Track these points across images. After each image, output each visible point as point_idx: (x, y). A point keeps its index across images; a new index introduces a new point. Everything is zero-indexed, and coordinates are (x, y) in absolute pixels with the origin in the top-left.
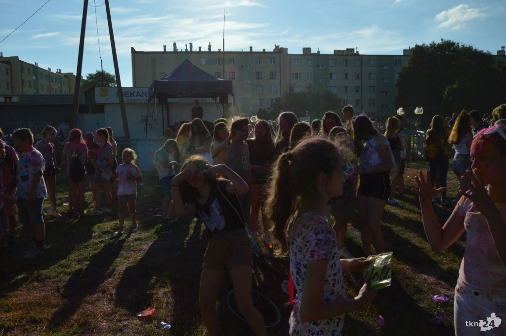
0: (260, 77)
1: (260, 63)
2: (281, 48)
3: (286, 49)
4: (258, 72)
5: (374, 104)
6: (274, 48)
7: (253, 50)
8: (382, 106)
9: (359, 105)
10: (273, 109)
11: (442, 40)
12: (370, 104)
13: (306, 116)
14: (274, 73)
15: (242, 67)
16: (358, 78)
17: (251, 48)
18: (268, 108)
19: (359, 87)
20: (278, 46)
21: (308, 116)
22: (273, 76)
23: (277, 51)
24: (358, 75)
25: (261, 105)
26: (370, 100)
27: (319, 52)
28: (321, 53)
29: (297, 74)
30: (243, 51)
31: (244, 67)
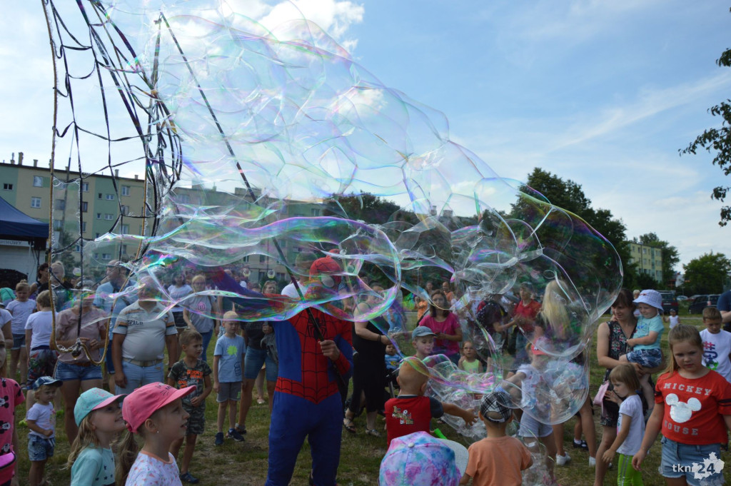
1: (128, 194)
4: (125, 206)
7: (120, 176)
11: (361, 191)
15: (100, 196)
17: (117, 171)
27: (215, 188)
28: (218, 190)
31: (104, 196)
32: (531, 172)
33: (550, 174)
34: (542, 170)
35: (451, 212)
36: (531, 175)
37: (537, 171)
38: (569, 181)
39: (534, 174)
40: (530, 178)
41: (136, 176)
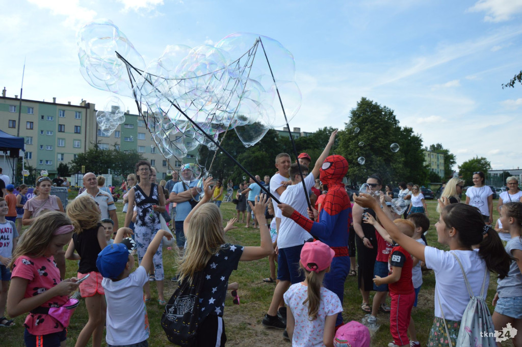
0: (63, 130)
1: (63, 116)
2: (89, 104)
3: (94, 105)
4: (61, 125)
6: (81, 102)
7: (57, 102)
9: (166, 165)
10: (75, 164)
12: (176, 165)
14: (79, 128)
15: (43, 117)
17: (54, 99)
18: (69, 163)
20: (85, 101)
21: (111, 174)
22: (77, 130)
23: (83, 105)
25: (62, 159)
26: (176, 161)
27: (128, 111)
28: (130, 113)
30: (45, 101)
31: (45, 118)
32: (359, 100)
33: (372, 102)
34: (367, 99)
35: (299, 129)
36: (359, 102)
37: (364, 99)
38: (385, 107)
39: (361, 102)
40: (359, 104)
41: (69, 102)
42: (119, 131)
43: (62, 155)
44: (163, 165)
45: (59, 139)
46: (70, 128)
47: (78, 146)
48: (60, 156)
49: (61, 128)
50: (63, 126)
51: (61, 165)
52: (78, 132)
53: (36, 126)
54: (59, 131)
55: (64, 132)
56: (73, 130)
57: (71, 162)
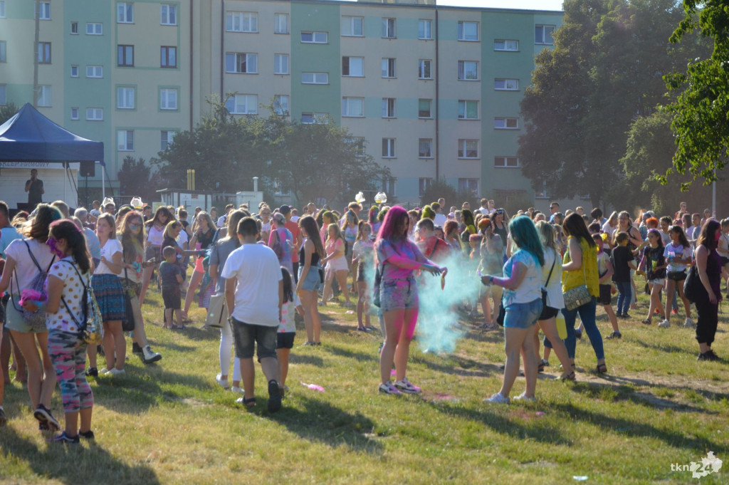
0: (129, 61)
1: (130, 18)
4: (124, 47)
5: (473, 153)
8: (499, 161)
9: (428, 154)
10: (167, 163)
12: (461, 154)
13: (251, 189)
14: (172, 52)
15: (75, 27)
16: (427, 74)
18: (153, 160)
19: (429, 101)
22: (168, 59)
24: (428, 63)
25: (130, 146)
26: (461, 141)
29: (241, 56)
31: (82, 28)
42: (285, 55)
43: (130, 133)
44: (421, 154)
45: (119, 86)
46: (148, 55)
47: (171, 104)
48: (122, 138)
49: (125, 56)
50: (129, 50)
51: (128, 162)
52: (172, 63)
53: (58, 53)
54: (119, 66)
55: (132, 66)
56: (155, 58)
57: (159, 158)
